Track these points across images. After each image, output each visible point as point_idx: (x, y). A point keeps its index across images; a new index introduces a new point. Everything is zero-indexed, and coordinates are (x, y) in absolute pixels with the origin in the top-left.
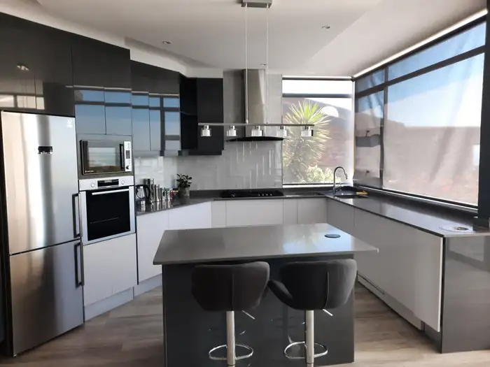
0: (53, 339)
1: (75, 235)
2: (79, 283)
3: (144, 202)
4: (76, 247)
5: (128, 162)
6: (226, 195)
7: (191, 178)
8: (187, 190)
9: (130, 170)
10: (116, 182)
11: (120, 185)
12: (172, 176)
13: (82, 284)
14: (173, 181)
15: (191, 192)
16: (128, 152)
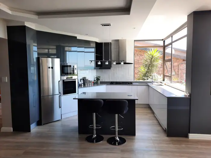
0: (52, 122)
1: (59, 93)
2: (60, 107)
3: (83, 85)
4: (59, 96)
5: (75, 71)
6: (112, 83)
7: (100, 77)
8: (99, 81)
9: (76, 74)
10: (72, 78)
11: (73, 79)
12: (94, 77)
13: (61, 107)
14: (94, 78)
15: (100, 82)
16: (76, 68)
